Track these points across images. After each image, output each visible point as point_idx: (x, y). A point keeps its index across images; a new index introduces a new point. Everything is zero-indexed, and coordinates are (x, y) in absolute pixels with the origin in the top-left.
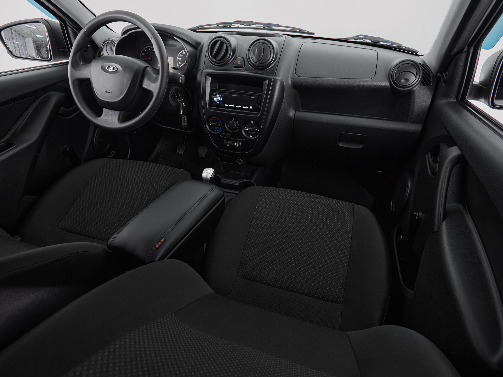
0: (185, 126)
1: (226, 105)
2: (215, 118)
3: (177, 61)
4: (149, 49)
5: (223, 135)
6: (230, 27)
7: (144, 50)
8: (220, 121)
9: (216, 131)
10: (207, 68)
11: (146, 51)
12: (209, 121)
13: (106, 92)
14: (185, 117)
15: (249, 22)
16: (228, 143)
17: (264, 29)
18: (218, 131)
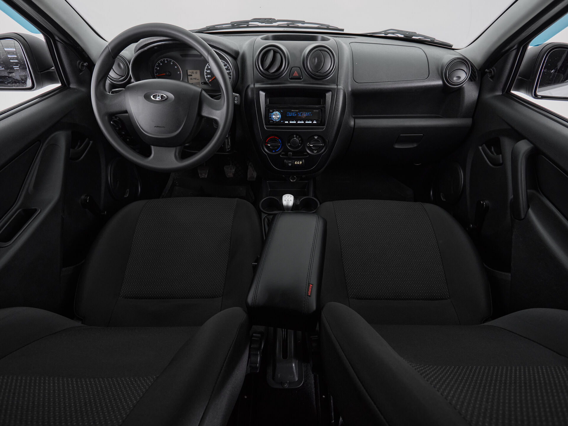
0: (228, 149)
1: (286, 122)
2: (274, 137)
3: (205, 74)
4: (166, 62)
5: (283, 154)
6: (248, 27)
7: (159, 64)
8: (279, 140)
9: (275, 152)
10: (258, 82)
11: (161, 64)
12: (267, 141)
13: (157, 127)
14: (229, 139)
15: (270, 19)
16: (290, 163)
17: (288, 27)
18: (277, 151)
